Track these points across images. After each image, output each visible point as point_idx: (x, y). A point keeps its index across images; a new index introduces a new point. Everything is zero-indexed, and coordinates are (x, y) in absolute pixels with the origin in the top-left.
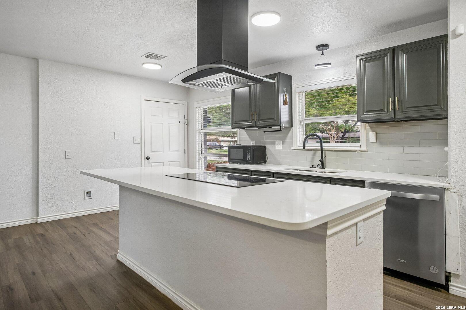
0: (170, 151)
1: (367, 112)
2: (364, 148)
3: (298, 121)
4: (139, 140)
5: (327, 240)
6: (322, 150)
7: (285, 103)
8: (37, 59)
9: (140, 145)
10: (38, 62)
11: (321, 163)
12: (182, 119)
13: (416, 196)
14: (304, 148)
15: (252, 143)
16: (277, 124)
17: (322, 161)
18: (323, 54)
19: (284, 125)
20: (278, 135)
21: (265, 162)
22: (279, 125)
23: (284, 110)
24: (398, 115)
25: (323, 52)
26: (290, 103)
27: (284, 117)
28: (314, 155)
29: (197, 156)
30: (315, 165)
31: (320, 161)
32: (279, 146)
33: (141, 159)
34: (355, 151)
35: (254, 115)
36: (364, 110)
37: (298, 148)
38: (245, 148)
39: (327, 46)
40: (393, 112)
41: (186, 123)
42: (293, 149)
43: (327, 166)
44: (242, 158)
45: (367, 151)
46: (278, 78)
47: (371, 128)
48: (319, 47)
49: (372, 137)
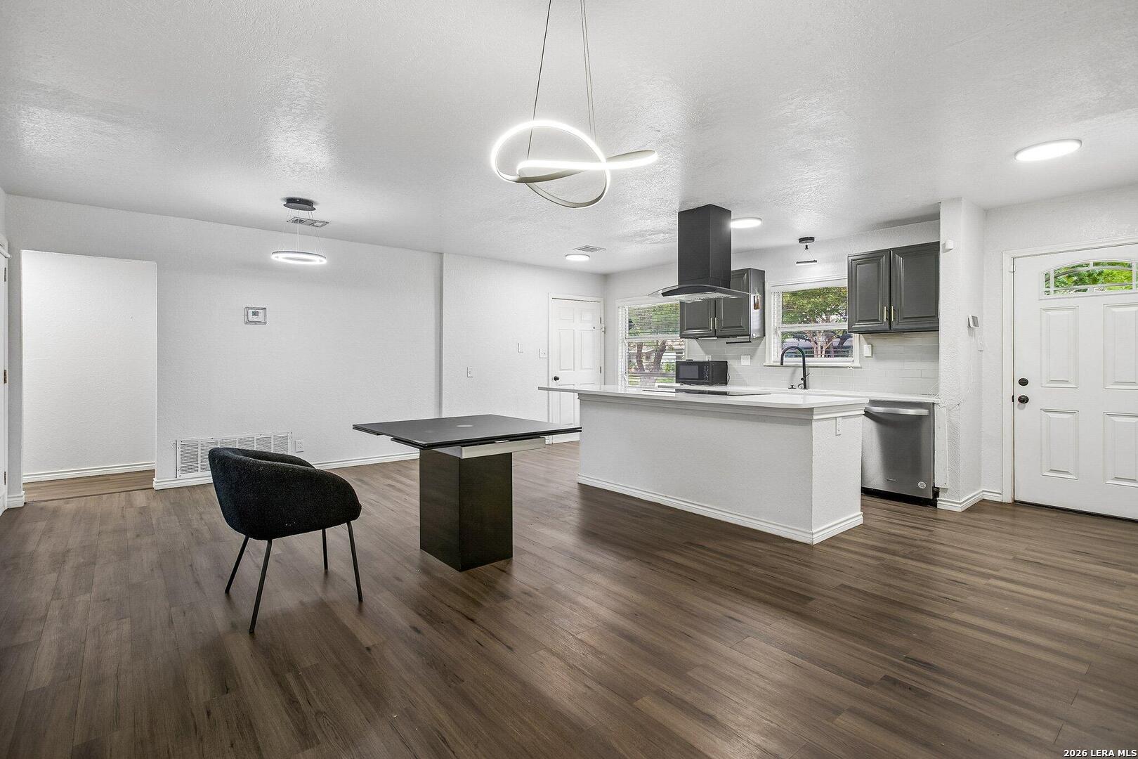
0: (582, 369)
1: (859, 321)
2: (857, 364)
3: (772, 329)
4: (546, 353)
5: (814, 424)
6: (804, 367)
7: (756, 307)
8: (441, 254)
9: (546, 360)
10: (442, 258)
11: (803, 382)
12: (597, 324)
13: (911, 412)
14: (782, 364)
15: (707, 358)
16: (745, 334)
17: (804, 379)
18: (807, 248)
19: (755, 335)
20: (746, 347)
21: (726, 383)
22: (750, 335)
23: (755, 315)
24: (894, 326)
25: (807, 246)
26: (762, 306)
27: (755, 323)
28: (794, 372)
29: (620, 376)
30: (796, 385)
31: (802, 379)
32: (746, 361)
33: (549, 380)
34: (846, 367)
35: (714, 321)
36: (856, 319)
37: (772, 364)
38: (701, 365)
39: (812, 239)
40: (888, 323)
41: (603, 329)
42: (765, 366)
43: (811, 386)
44: (697, 378)
45: (861, 368)
46: (748, 274)
47: (866, 339)
48: (801, 240)
49: (867, 350)
